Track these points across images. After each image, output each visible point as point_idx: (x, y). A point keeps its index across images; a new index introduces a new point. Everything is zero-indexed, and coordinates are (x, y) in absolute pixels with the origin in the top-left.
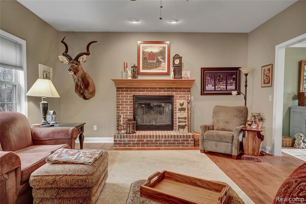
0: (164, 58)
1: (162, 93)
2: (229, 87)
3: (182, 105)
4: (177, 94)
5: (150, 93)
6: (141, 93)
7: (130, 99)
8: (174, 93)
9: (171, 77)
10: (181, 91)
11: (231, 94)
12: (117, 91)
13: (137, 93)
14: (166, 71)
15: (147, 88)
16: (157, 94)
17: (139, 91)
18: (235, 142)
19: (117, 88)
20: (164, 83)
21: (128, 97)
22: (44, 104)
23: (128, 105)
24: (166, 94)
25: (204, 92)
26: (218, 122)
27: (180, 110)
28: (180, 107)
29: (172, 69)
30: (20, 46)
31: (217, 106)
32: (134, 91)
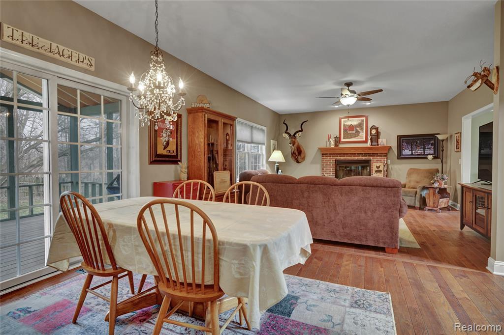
0: (362, 129)
1: (360, 158)
2: (427, 152)
3: (378, 167)
4: (374, 158)
5: (349, 158)
6: (342, 158)
7: (332, 163)
8: (371, 158)
9: (369, 144)
10: (378, 156)
11: (426, 158)
12: (322, 156)
13: (339, 158)
14: (364, 139)
15: (347, 154)
16: (356, 158)
17: (340, 156)
18: (418, 196)
19: (322, 154)
20: (362, 149)
21: (331, 161)
22: (277, 166)
23: (331, 167)
24: (364, 158)
25: (400, 157)
26: (410, 182)
27: (376, 171)
28: (377, 169)
29: (369, 138)
30: (263, 131)
31: (411, 169)
32: (336, 156)
